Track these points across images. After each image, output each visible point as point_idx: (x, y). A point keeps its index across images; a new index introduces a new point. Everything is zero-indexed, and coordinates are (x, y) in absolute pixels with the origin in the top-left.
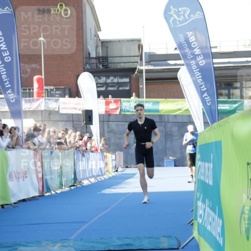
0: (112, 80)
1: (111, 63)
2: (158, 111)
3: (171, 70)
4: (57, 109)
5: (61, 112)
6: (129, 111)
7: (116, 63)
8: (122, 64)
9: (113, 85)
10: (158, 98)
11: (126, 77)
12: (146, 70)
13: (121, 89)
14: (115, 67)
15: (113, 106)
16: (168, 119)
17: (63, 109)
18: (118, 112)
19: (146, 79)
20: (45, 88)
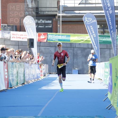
0: (41, 22)
1: (40, 11)
2: (69, 41)
3: (77, 16)
4: (9, 38)
5: (12, 39)
6: (52, 40)
7: (43, 11)
8: (46, 12)
9: (42, 24)
10: (69, 33)
11: (50, 20)
12: (62, 16)
13: (46, 27)
14: (43, 14)
15: (42, 37)
16: (75, 45)
17: (12, 38)
18: (45, 41)
19: (62, 22)
20: (2, 25)
